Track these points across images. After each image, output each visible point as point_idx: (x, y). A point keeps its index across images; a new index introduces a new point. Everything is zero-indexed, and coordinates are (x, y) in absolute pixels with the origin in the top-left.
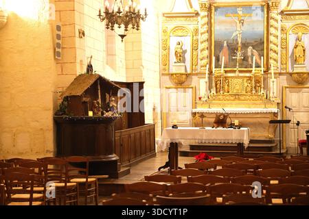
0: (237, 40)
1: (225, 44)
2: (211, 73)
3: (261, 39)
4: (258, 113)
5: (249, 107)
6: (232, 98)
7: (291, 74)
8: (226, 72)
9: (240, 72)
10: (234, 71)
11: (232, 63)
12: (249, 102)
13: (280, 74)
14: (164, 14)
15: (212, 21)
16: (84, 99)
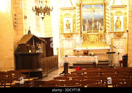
0: (92, 19)
1: (87, 21)
2: (81, 33)
3: (102, 18)
4: (102, 49)
5: (98, 47)
6: (90, 43)
7: (115, 33)
8: (88, 32)
9: (94, 32)
10: (91, 32)
11: (90, 29)
12: (98, 45)
13: (111, 33)
14: (61, 8)
15: (81, 11)
16: (27, 45)
